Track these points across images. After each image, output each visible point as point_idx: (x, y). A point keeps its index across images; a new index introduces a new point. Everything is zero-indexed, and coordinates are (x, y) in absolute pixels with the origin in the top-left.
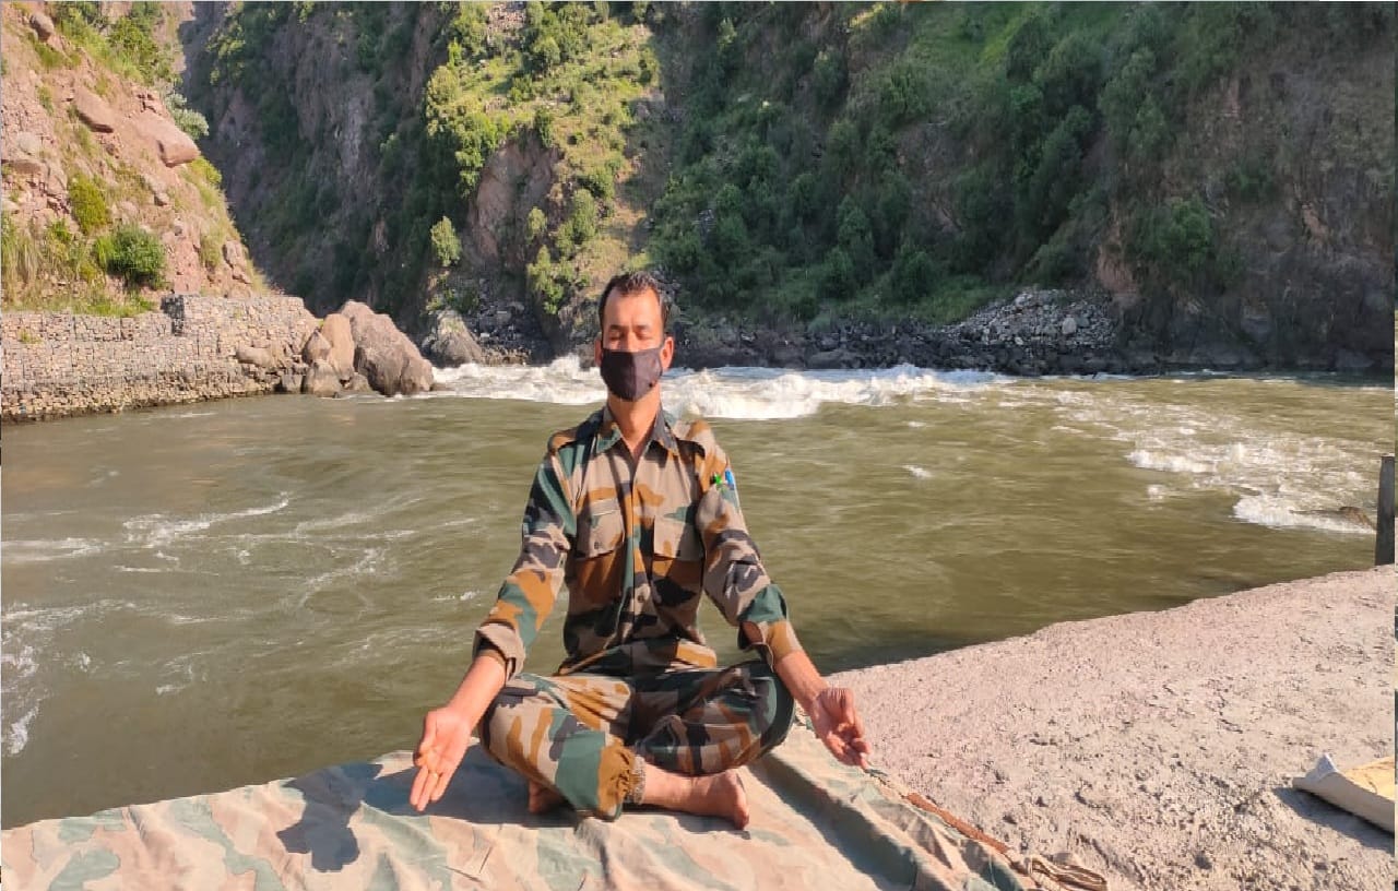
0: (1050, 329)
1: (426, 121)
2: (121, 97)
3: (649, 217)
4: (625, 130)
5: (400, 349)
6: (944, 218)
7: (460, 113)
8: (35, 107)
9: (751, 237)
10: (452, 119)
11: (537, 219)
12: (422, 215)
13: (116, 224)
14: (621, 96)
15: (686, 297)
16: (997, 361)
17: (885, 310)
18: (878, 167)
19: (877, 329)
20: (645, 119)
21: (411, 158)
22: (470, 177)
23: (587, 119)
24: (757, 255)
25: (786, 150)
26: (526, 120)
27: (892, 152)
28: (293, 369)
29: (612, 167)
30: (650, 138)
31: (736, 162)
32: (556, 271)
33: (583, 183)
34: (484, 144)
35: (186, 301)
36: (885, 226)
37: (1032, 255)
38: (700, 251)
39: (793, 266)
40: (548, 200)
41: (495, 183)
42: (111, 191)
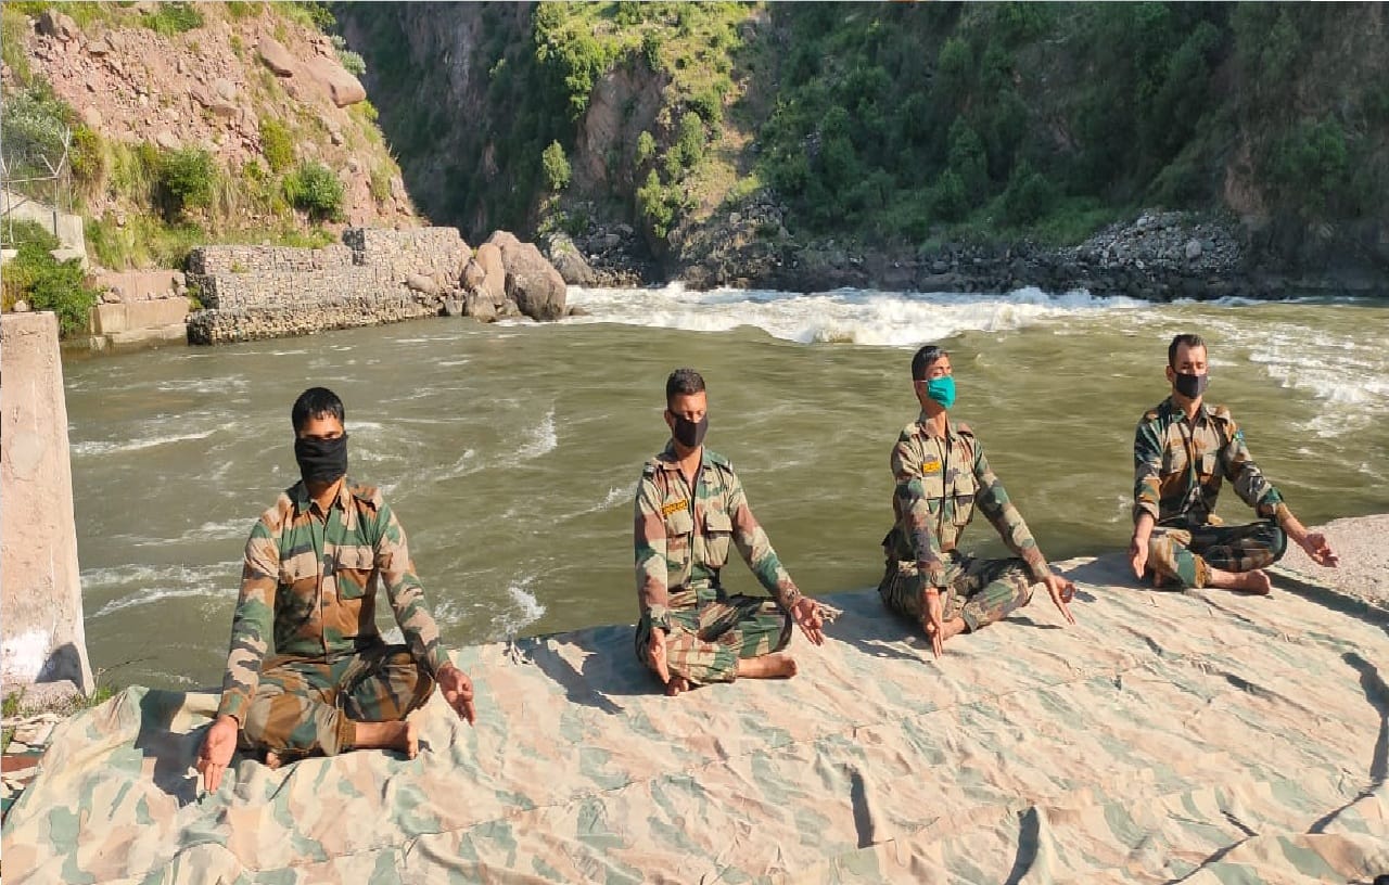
0: (1174, 251)
1: (536, 46)
2: (297, 43)
3: (756, 140)
4: (731, 52)
5: (547, 276)
6: (1061, 138)
7: (570, 38)
8: (229, 55)
9: (858, 158)
10: (562, 44)
11: (647, 142)
12: (532, 139)
13: (300, 162)
14: (729, 18)
15: (794, 220)
16: (1116, 284)
17: (999, 233)
18: (993, 86)
19: (991, 252)
20: (751, 42)
21: (519, 83)
22: (580, 100)
23: (695, 42)
24: (866, 177)
25: (895, 70)
26: (635, 45)
27: (1007, 71)
28: (454, 295)
29: (718, 89)
30: (756, 60)
31: (844, 83)
32: (666, 193)
33: (691, 106)
34: (593, 69)
35: (366, 233)
36: (999, 146)
37: (1154, 175)
38: (808, 174)
39: (904, 188)
40: (656, 124)
41: (603, 107)
42: (295, 131)
